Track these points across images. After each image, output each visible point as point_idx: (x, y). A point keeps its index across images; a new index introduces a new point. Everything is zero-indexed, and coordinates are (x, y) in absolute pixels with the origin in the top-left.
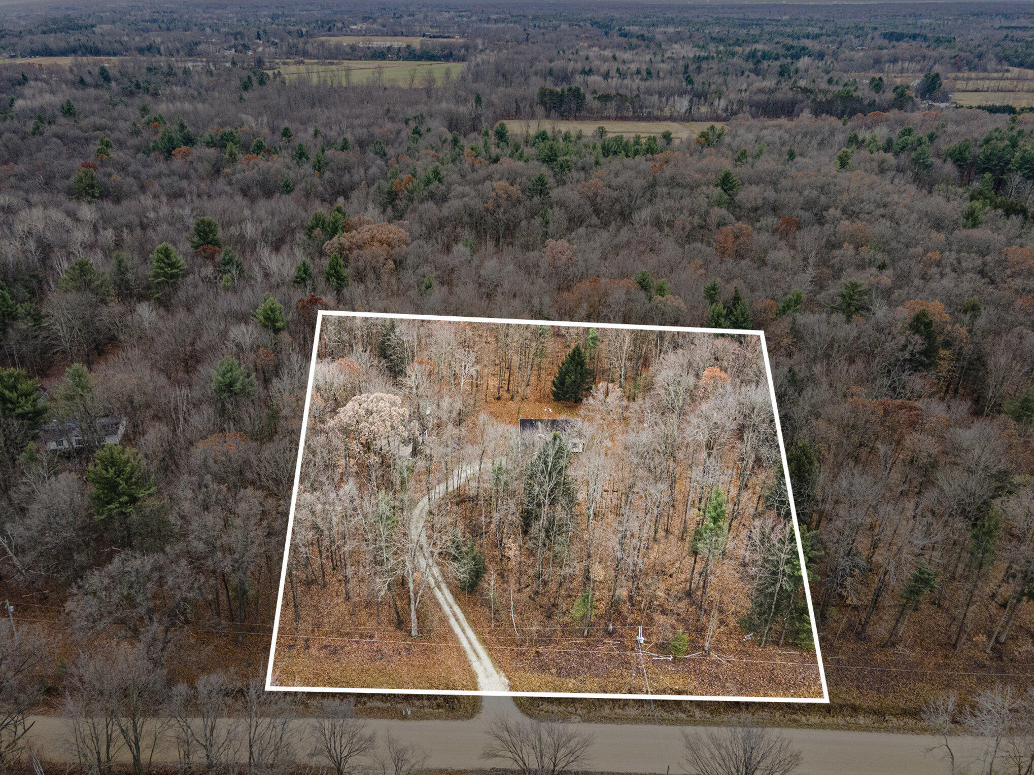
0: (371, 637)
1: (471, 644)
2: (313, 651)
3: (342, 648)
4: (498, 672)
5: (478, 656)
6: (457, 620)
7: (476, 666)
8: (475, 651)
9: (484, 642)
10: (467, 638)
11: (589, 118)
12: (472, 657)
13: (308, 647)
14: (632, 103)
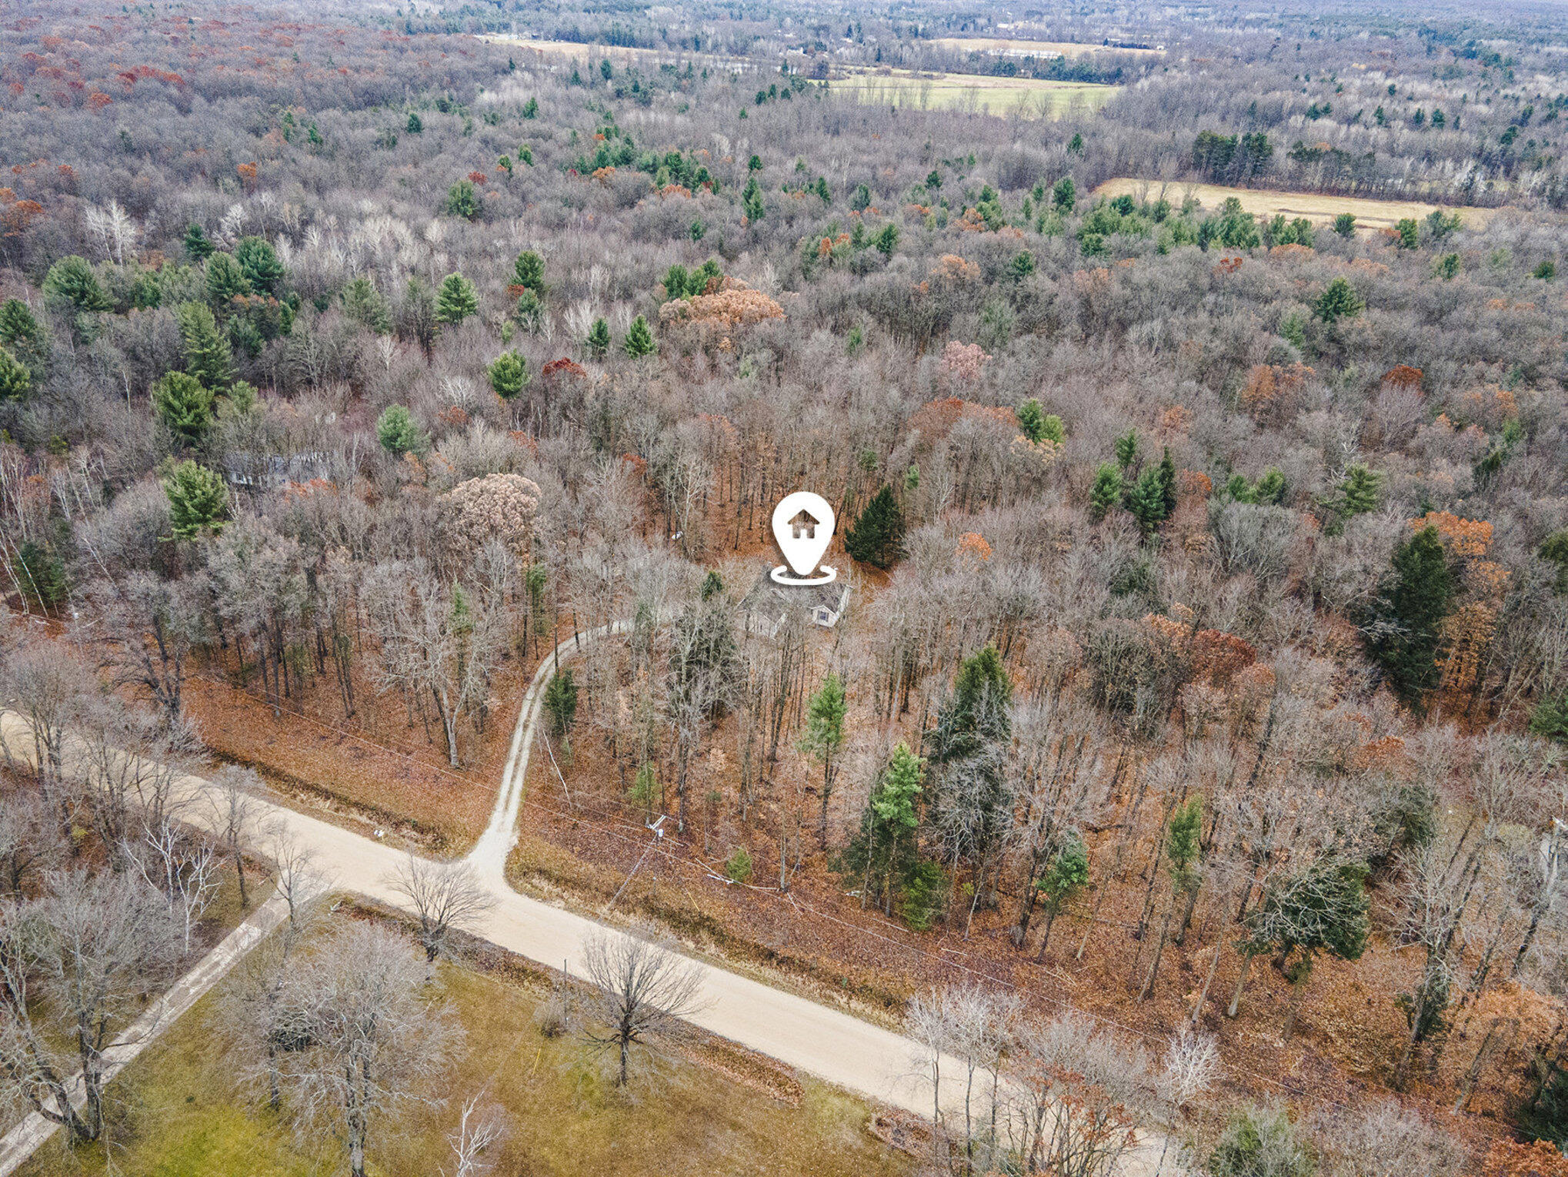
0: (408, 754)
1: (510, 792)
2: (341, 749)
3: (372, 754)
4: (514, 830)
5: (506, 808)
6: (516, 765)
7: (496, 817)
8: (507, 802)
9: (526, 795)
10: (511, 787)
11: (1272, 187)
12: (500, 806)
13: (339, 743)
14: (1356, 167)
